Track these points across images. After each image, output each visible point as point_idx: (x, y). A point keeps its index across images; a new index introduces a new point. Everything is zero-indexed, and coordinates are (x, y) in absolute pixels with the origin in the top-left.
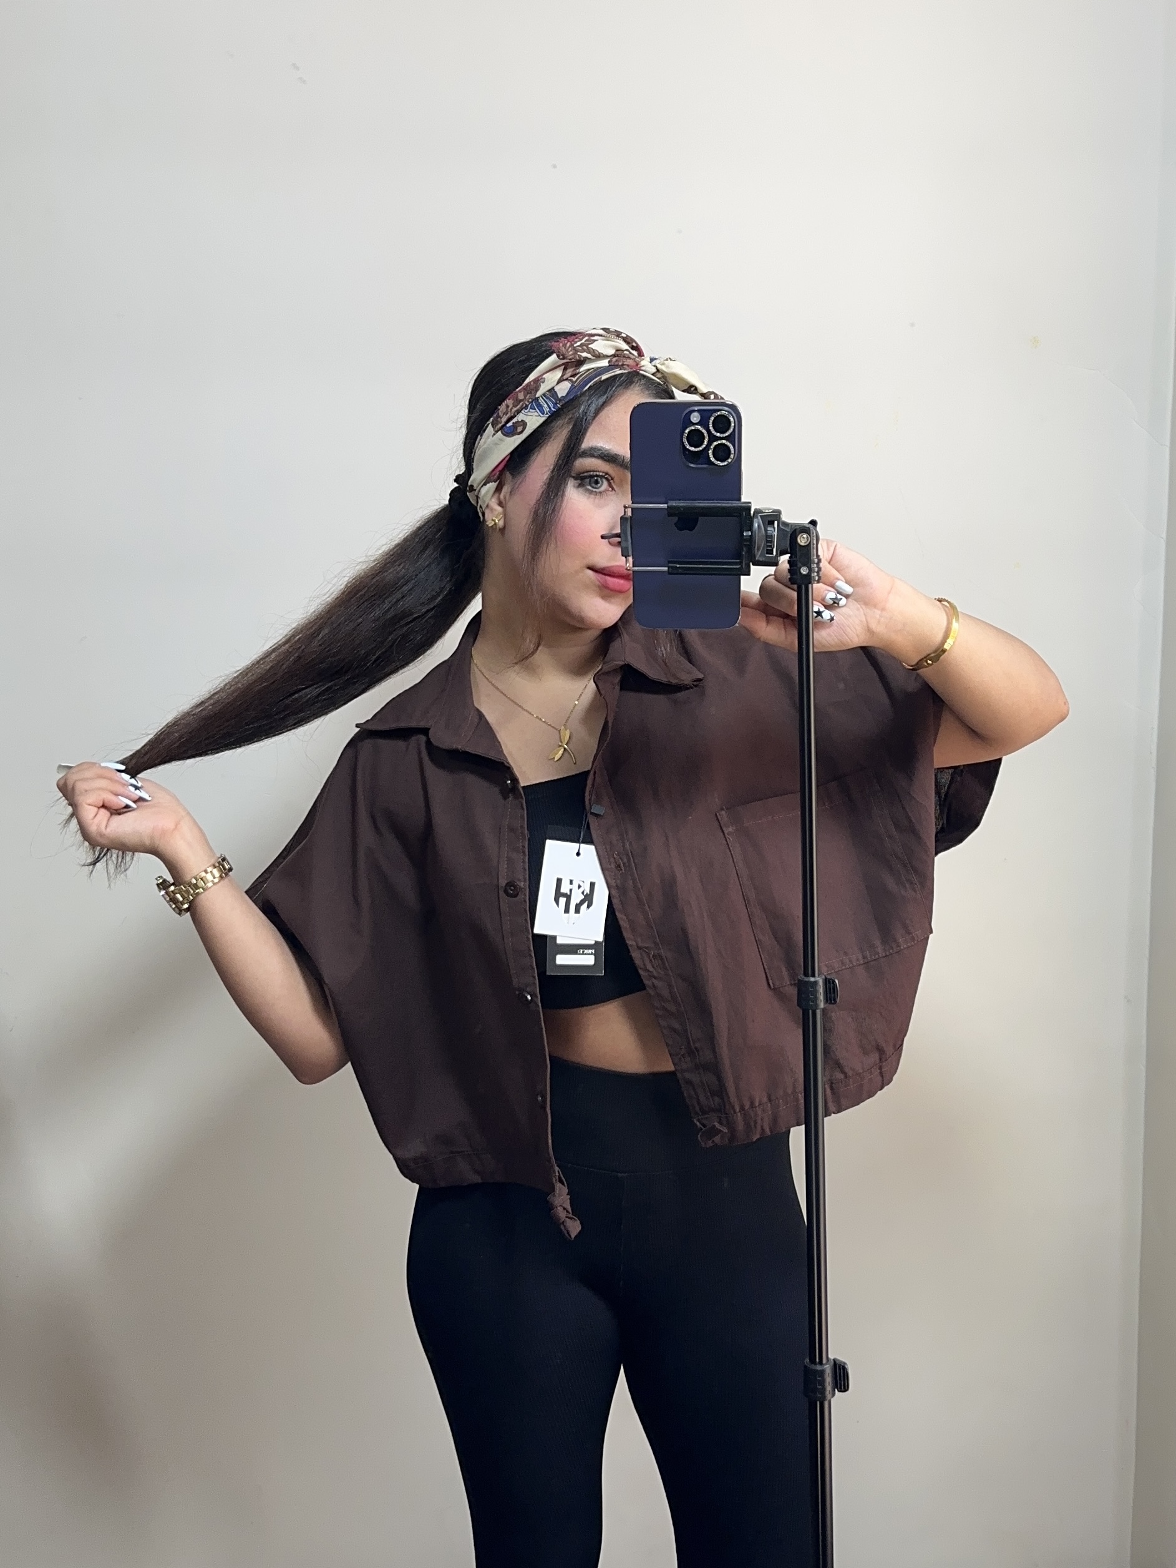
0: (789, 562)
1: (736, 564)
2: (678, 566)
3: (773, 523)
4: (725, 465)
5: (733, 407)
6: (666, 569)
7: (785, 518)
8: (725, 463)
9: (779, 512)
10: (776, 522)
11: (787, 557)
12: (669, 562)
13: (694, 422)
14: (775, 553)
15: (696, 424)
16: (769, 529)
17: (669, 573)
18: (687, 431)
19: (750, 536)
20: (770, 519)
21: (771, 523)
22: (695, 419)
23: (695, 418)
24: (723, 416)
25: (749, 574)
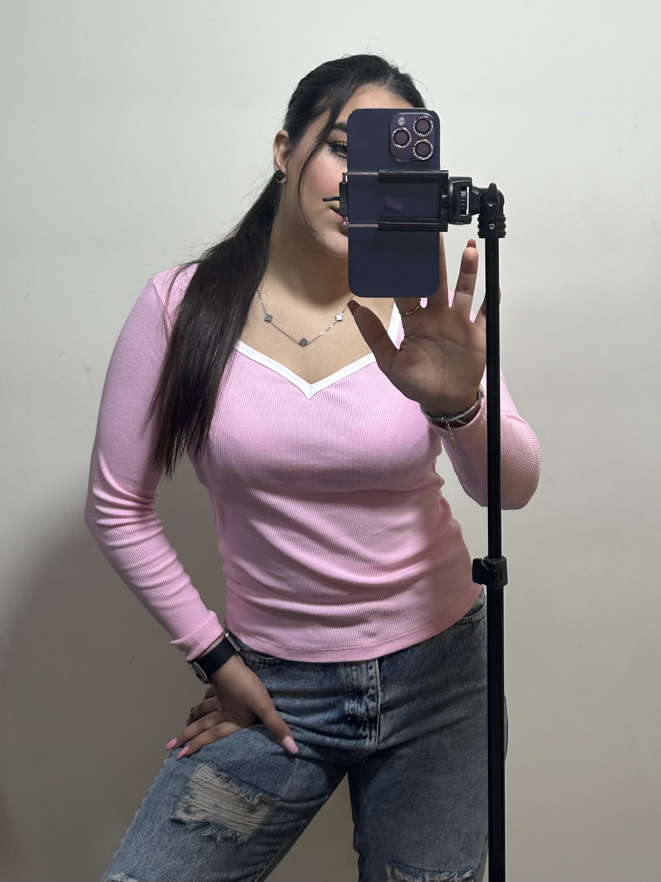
0: (479, 219)
1: (435, 222)
2: (387, 223)
3: (466, 190)
4: (426, 160)
5: (433, 114)
6: (376, 226)
7: (474, 184)
8: (427, 158)
9: (470, 179)
10: (468, 188)
11: (477, 216)
12: (379, 221)
13: (401, 125)
14: (467, 213)
15: (403, 126)
16: (462, 192)
17: (379, 229)
18: (395, 132)
19: (446, 198)
20: (464, 185)
21: (464, 189)
22: (401, 123)
23: (401, 121)
24: (425, 119)
25: (446, 230)
